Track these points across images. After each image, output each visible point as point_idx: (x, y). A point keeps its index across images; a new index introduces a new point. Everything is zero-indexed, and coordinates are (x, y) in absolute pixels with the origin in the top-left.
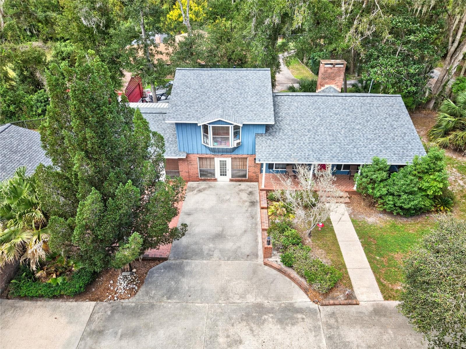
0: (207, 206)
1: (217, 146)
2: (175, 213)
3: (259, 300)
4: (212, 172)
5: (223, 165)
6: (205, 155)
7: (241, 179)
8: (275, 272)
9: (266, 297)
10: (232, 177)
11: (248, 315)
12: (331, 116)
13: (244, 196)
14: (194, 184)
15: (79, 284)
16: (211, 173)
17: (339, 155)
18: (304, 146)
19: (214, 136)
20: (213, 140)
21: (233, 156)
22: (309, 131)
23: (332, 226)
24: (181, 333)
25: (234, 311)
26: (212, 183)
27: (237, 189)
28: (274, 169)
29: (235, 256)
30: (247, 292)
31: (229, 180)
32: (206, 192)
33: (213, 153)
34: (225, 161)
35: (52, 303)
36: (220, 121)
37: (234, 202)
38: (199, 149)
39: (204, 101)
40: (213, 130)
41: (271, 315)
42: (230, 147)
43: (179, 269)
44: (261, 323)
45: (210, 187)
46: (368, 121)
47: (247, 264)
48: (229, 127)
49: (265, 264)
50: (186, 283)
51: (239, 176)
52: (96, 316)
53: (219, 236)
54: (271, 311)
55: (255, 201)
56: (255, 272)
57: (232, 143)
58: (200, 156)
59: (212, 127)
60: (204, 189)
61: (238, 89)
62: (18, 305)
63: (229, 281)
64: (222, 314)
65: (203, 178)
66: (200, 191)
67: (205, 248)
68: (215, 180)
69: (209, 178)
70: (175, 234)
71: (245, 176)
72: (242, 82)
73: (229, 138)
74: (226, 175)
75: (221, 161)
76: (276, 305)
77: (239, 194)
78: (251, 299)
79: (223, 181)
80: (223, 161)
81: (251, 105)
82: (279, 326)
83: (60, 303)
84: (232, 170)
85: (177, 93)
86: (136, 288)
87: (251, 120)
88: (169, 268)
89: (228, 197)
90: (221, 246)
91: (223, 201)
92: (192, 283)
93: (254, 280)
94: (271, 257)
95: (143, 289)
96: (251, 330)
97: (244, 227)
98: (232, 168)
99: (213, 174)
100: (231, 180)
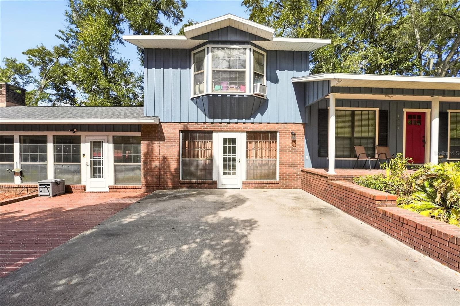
1: (221, 90)
6: (195, 125)
7: (265, 181)
10: (247, 179)
16: (204, 170)
20: (214, 78)
21: (251, 127)
26: (206, 190)
31: (240, 185)
32: (191, 198)
33: (212, 120)
34: (234, 141)
38: (185, 110)
42: (248, 93)
57: (251, 85)
58: (185, 128)
60: (187, 195)
66: (176, 197)
68: (213, 185)
69: (199, 181)
71: (273, 175)
73: (244, 73)
74: (234, 174)
75: (225, 140)
79: (230, 187)
80: (230, 139)
84: (247, 161)
98: (247, 157)
99: (210, 172)
100: (245, 185)
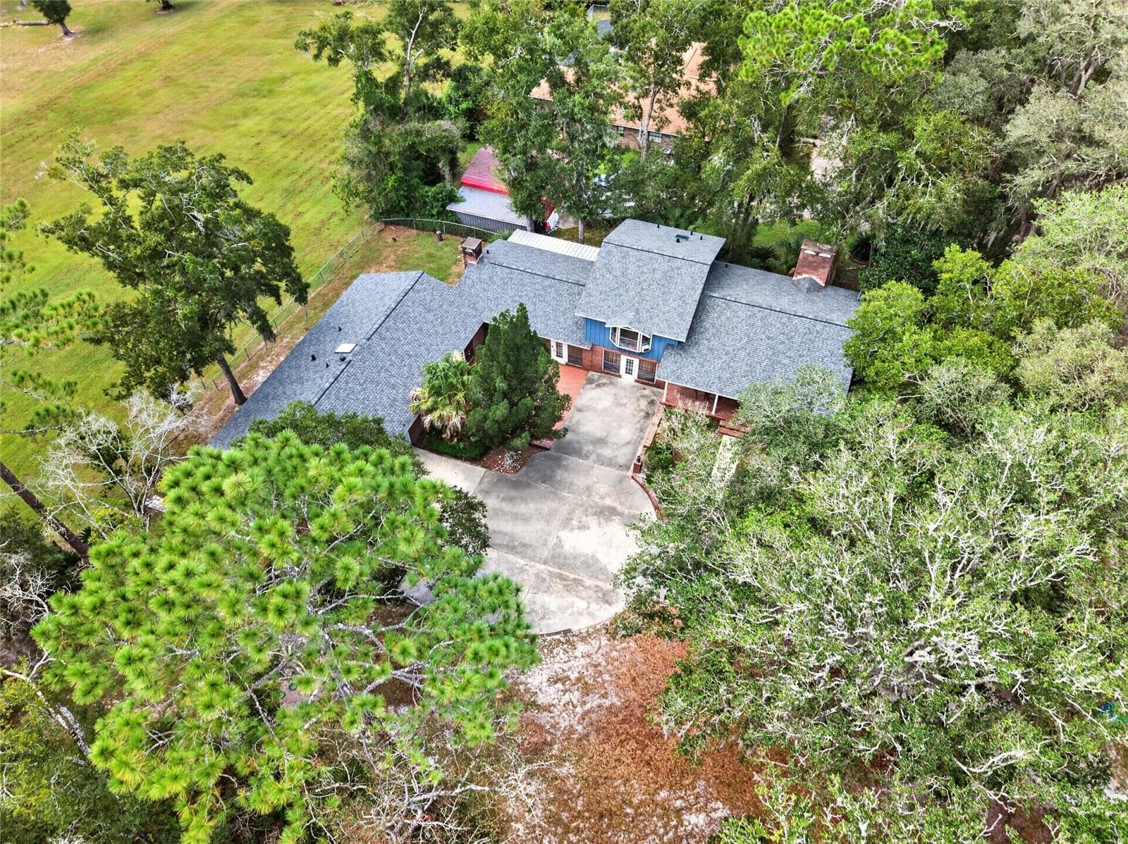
0: (600, 406)
2: (560, 418)
3: (615, 505)
5: (629, 363)
6: (611, 350)
8: (638, 486)
9: (621, 504)
10: (638, 378)
11: (601, 512)
13: (643, 404)
14: (595, 375)
15: (476, 452)
16: (616, 368)
19: (622, 337)
20: (620, 340)
22: (727, 353)
24: (546, 509)
25: (592, 507)
26: (615, 380)
27: (638, 395)
29: (610, 463)
30: (608, 495)
31: (634, 380)
32: (605, 388)
33: (620, 352)
34: (632, 362)
35: (453, 461)
37: (630, 408)
38: (606, 343)
39: (621, 295)
40: (621, 332)
41: (619, 518)
42: (637, 351)
43: (557, 462)
44: (608, 520)
45: (611, 383)
46: (801, 356)
47: (615, 473)
48: (637, 335)
49: (632, 478)
50: (560, 474)
51: (647, 380)
52: (486, 480)
53: (601, 442)
54: (621, 514)
55: (653, 412)
56: (621, 481)
57: (641, 348)
58: (606, 351)
59: (621, 329)
60: (604, 384)
61: (663, 286)
63: (596, 483)
64: (582, 506)
65: (606, 371)
66: (598, 386)
67: (586, 448)
68: (620, 376)
70: (557, 435)
71: (652, 380)
72: (671, 277)
74: (631, 374)
75: (627, 361)
76: (626, 511)
77: (638, 400)
78: (608, 502)
79: (628, 380)
80: (630, 360)
81: (669, 312)
83: (459, 462)
85: (595, 278)
86: (519, 467)
87: (661, 332)
88: (549, 458)
89: (625, 401)
90: (600, 451)
91: (619, 405)
92: (566, 475)
93: (618, 488)
94: (639, 473)
95: (524, 469)
96: (600, 523)
97: (628, 438)
99: (618, 370)
100: (636, 381)
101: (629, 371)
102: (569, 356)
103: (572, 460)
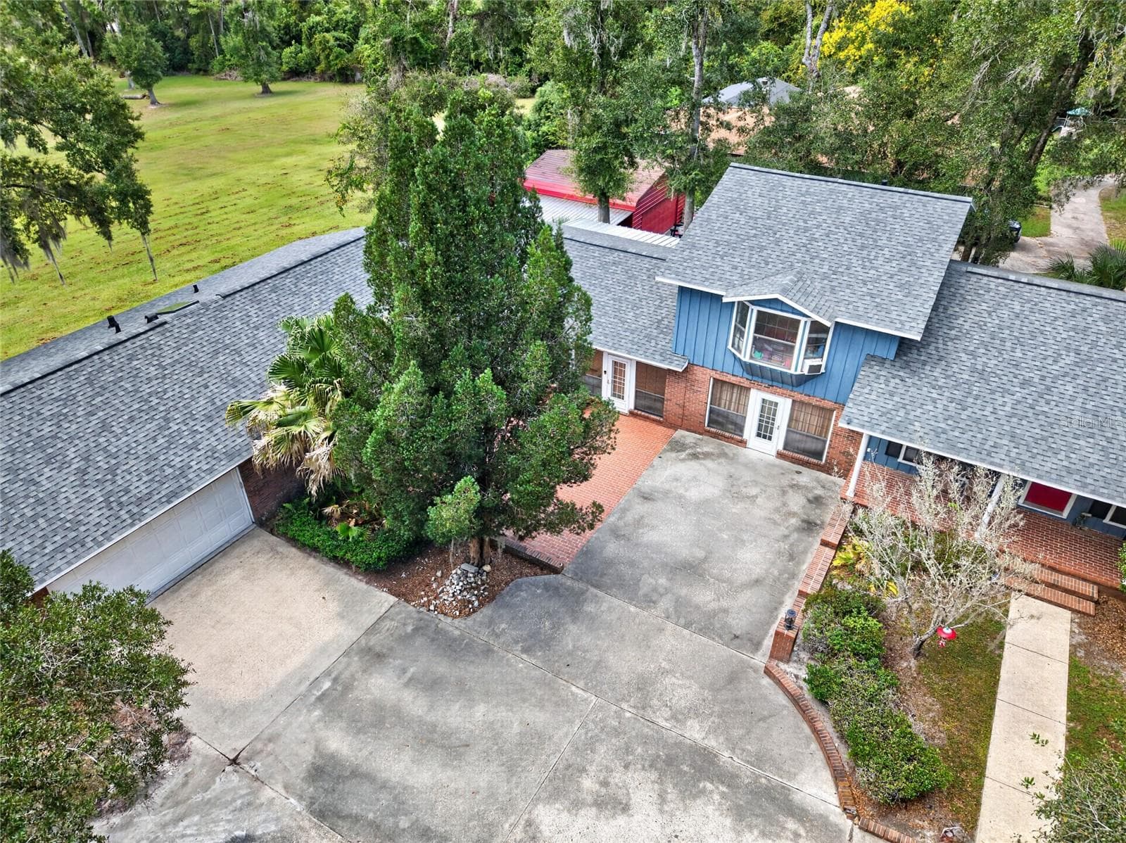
0: (694, 494)
1: (760, 362)
3: (711, 743)
4: (739, 421)
5: (768, 412)
6: (730, 376)
7: (806, 458)
8: (782, 699)
9: (733, 746)
10: (784, 449)
11: (670, 761)
12: (1115, 360)
13: (796, 502)
14: (690, 437)
16: (735, 424)
17: (1092, 471)
18: (991, 418)
19: (758, 336)
20: (753, 344)
21: (799, 397)
22: (1025, 383)
23: (1001, 656)
24: (516, 728)
25: (645, 740)
26: (731, 449)
27: (785, 481)
28: (900, 460)
29: (707, 624)
30: (695, 711)
31: (774, 453)
32: (709, 463)
33: (750, 377)
34: (776, 404)
35: (330, 570)
36: (776, 300)
37: (763, 508)
38: (720, 356)
39: (762, 248)
40: (758, 320)
41: (723, 789)
42: (792, 371)
43: (573, 603)
44: (690, 792)
45: (723, 455)
47: (719, 651)
48: (799, 321)
49: (768, 672)
50: (573, 635)
51: (805, 452)
52: (388, 624)
53: (691, 570)
54: (728, 778)
55: (819, 522)
56: (733, 678)
57: (799, 363)
58: (718, 377)
59: (759, 311)
60: (707, 455)
61: (861, 235)
62: (280, 549)
63: (666, 672)
64: (617, 732)
65: (712, 430)
66: (695, 456)
67: (648, 582)
68: (743, 443)
69: (727, 434)
71: (818, 455)
73: (793, 347)
74: (770, 438)
75: (764, 401)
76: (747, 772)
77: (784, 493)
78: (695, 732)
79: (762, 451)
80: (771, 403)
81: (877, 280)
82: (728, 822)
83: (341, 575)
84: (788, 431)
85: (708, 220)
86: (476, 603)
87: (859, 317)
88: (554, 591)
89: (754, 491)
90: (684, 591)
91: (738, 497)
92: (586, 640)
93: (725, 695)
94: (788, 661)
95: (487, 611)
96: (662, 798)
97: (758, 571)
98: (789, 426)
99: (740, 428)
100: (780, 455)
101: (764, 432)
102: (638, 395)
103: (608, 605)
